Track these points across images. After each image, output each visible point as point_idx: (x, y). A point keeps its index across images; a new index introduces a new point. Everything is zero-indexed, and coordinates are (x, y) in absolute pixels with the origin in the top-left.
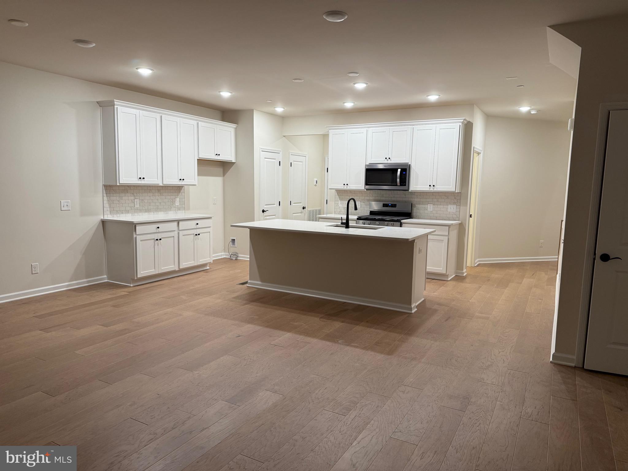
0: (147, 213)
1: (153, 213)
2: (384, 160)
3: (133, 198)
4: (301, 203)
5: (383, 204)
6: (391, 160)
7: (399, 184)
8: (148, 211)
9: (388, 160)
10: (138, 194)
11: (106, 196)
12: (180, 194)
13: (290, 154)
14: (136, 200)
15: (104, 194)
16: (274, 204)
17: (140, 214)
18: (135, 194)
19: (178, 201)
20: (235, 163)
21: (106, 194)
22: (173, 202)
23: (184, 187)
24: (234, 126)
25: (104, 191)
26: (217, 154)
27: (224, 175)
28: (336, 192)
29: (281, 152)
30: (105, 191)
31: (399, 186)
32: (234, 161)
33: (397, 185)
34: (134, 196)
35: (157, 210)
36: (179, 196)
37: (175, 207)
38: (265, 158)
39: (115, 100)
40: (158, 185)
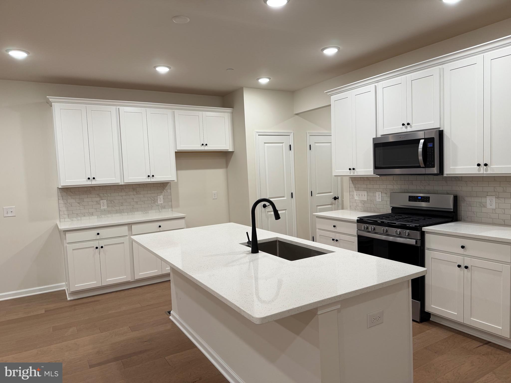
0: (118, 215)
1: (126, 214)
2: (402, 128)
3: (98, 199)
4: (330, 192)
5: (409, 196)
6: (411, 127)
7: (422, 165)
8: (120, 212)
9: (406, 128)
10: (105, 195)
11: (62, 199)
12: (165, 191)
13: (308, 135)
14: (101, 201)
15: (59, 197)
16: (284, 197)
17: (109, 215)
18: (102, 195)
19: (162, 199)
20: (232, 152)
21: (62, 196)
22: (155, 201)
23: (169, 183)
24: (229, 110)
25: (59, 193)
26: (203, 145)
27: (227, 167)
28: (350, 179)
29: (292, 134)
30: (61, 194)
31: (423, 168)
32: (231, 150)
33: (419, 167)
34: (100, 197)
35: (133, 210)
36: (163, 193)
37: (159, 206)
38: (265, 143)
39: (47, 97)
40: (118, 184)
